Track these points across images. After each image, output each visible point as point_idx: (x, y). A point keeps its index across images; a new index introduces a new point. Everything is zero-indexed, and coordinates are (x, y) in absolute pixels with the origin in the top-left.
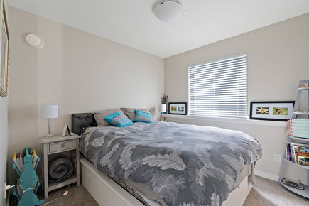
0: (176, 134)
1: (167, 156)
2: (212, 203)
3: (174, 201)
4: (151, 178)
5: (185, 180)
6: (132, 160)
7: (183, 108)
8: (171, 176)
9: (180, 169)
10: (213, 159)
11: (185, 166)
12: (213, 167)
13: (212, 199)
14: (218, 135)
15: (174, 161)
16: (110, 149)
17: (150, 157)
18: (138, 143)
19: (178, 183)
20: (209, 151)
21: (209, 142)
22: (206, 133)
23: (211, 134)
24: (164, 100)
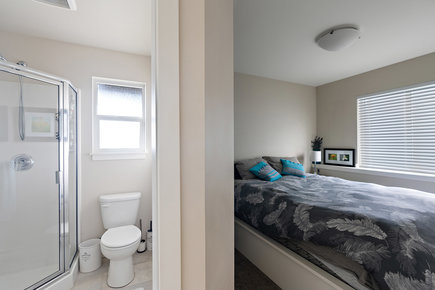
0: (355, 196)
1: (358, 222)
2: (427, 280)
3: (378, 269)
4: (343, 243)
5: (388, 249)
6: (311, 222)
7: (348, 156)
8: (369, 243)
9: (380, 238)
10: (421, 232)
11: (385, 235)
12: (422, 241)
13: (426, 274)
14: (422, 202)
15: (369, 228)
16: (276, 207)
17: (335, 221)
18: (312, 204)
19: (379, 250)
20: (413, 222)
21: (410, 211)
22: (400, 198)
23: (410, 199)
24: (317, 145)
